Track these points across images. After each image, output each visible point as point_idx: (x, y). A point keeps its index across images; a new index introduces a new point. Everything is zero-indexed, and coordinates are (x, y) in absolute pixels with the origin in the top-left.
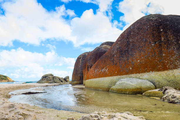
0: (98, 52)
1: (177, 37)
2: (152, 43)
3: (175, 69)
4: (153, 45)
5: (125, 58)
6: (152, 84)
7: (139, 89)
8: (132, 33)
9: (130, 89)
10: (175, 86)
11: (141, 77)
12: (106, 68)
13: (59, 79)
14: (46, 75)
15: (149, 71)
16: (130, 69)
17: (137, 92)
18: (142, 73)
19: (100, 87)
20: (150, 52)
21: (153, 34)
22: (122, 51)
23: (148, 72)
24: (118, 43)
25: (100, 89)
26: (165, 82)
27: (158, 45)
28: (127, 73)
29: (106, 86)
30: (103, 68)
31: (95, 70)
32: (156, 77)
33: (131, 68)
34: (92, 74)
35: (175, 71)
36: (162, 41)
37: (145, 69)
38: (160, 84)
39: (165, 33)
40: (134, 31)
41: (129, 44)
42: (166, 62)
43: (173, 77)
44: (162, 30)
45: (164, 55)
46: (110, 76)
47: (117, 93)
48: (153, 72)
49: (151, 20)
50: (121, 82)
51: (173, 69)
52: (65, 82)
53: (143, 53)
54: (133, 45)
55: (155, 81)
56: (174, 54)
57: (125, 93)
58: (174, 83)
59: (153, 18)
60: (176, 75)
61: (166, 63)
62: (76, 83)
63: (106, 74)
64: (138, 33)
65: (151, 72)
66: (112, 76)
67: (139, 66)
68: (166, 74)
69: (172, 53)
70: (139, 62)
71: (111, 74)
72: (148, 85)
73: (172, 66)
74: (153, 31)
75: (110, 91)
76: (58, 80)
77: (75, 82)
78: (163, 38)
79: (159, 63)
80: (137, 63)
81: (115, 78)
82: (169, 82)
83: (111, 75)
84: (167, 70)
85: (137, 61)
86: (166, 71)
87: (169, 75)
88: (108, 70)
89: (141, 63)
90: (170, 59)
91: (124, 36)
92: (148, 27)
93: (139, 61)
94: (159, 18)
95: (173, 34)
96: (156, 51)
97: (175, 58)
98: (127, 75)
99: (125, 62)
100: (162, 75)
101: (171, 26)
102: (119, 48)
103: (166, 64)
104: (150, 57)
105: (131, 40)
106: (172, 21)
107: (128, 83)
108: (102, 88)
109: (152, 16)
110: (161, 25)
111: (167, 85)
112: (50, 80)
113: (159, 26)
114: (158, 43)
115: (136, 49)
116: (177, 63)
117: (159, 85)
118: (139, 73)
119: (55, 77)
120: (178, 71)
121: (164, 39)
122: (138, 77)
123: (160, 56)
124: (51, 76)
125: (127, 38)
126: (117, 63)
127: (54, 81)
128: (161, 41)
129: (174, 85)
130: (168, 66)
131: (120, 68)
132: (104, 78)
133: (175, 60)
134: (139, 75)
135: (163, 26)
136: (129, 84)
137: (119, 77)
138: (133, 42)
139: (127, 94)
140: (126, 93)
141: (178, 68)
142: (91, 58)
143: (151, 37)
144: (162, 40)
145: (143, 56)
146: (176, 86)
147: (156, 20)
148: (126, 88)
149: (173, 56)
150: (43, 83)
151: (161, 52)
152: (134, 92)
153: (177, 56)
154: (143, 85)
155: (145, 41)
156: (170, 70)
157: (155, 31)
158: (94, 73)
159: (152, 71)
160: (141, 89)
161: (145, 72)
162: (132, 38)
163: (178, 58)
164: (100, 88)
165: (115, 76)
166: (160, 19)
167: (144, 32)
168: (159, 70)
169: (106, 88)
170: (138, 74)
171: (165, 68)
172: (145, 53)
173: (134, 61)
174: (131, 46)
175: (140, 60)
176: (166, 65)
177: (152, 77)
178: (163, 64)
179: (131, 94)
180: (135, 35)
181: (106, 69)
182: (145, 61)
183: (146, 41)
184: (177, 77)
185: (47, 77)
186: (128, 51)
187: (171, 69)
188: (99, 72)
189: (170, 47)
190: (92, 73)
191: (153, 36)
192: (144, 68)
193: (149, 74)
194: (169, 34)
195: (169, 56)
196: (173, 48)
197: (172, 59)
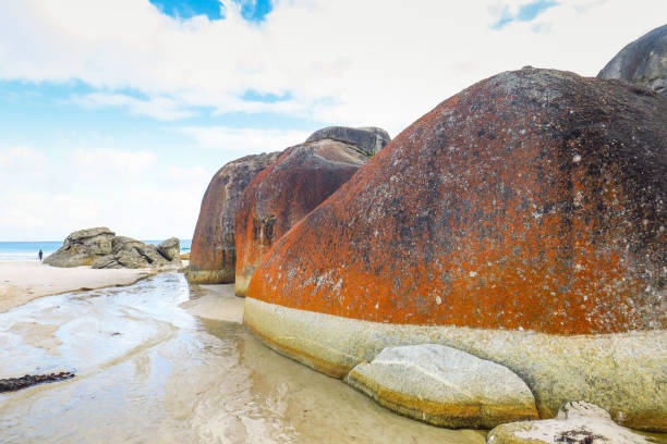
0: (297, 168)
1: (636, 198)
2: (535, 207)
3: (616, 332)
4: (537, 216)
5: (417, 253)
6: (524, 386)
7: (474, 405)
8: (451, 148)
9: (436, 402)
10: (612, 404)
11: (477, 346)
12: (334, 273)
13: (138, 250)
14: (86, 235)
15: (512, 326)
16: (434, 302)
17: (463, 419)
18: (484, 326)
19: (308, 351)
20: (523, 244)
21: (540, 168)
22: (404, 220)
23: (508, 327)
24: (392, 179)
25: (306, 361)
26: (575, 385)
27: (556, 219)
28: (421, 319)
29: (334, 353)
30: (321, 272)
31: (285, 268)
32: (541, 356)
33: (439, 300)
34: (273, 283)
35: (616, 338)
36: (575, 208)
37: (498, 315)
38: (556, 390)
39: (591, 173)
40: (460, 140)
41: (439, 195)
42: (586, 298)
43: (607, 363)
44: (577, 158)
45: (579, 266)
46: (350, 317)
47: (378, 403)
48: (531, 332)
49: (534, 100)
50: (395, 361)
51: (608, 333)
52: (162, 265)
53: (492, 245)
54: (454, 202)
55: (537, 375)
56: (620, 272)
57: (412, 413)
58: (610, 389)
59: (543, 91)
60: (619, 357)
61: (583, 302)
62: (206, 277)
63: (334, 301)
64: (476, 153)
65: (521, 328)
66: (360, 318)
67: (472, 295)
68: (581, 349)
69: (611, 265)
70: (473, 279)
71: (357, 309)
72: (509, 389)
73: (609, 318)
74: (543, 154)
75: (348, 379)
76: (133, 257)
77: (204, 274)
78: (579, 196)
79: (557, 296)
80: (465, 284)
81: (371, 330)
82: (592, 383)
83: (356, 314)
84: (586, 332)
85: (468, 274)
86: (581, 338)
87: (593, 354)
88: (342, 284)
89: (482, 285)
90: (600, 287)
91: (417, 154)
92: (523, 132)
93: (473, 274)
94: (566, 96)
95: (625, 186)
96: (547, 246)
97: (623, 286)
98: (424, 327)
99: (417, 271)
100: (565, 351)
101: (618, 145)
102: (396, 201)
103: (583, 306)
104: (523, 267)
105: (445, 179)
106: (620, 122)
107: (427, 373)
108: (314, 358)
109: (537, 79)
110: (577, 134)
111: (584, 397)
112: (102, 255)
113: (567, 138)
114: (559, 214)
115: (465, 221)
116: (629, 309)
117: (551, 391)
118: (473, 324)
119: (119, 240)
120: (628, 340)
121: (586, 200)
122: (465, 342)
123: (564, 271)
124: (103, 239)
125: (431, 163)
126: (381, 268)
127: (117, 259)
128: (570, 208)
129: (610, 397)
130: (593, 318)
131: (394, 291)
132: (326, 315)
133: (621, 294)
134: (468, 335)
135: (583, 142)
136: (433, 379)
137: (389, 327)
138: (454, 188)
139: (420, 421)
140: (418, 415)
141: (631, 328)
142: (269, 192)
143: (532, 182)
144: (577, 204)
145: (493, 258)
146: (615, 402)
147: (554, 105)
148: (420, 396)
149: (615, 280)
150: (69, 266)
151: (568, 253)
152: (452, 418)
153: (631, 278)
154: (487, 389)
155: (506, 195)
156: (598, 335)
157: (551, 157)
158: (281, 281)
159: (526, 327)
160: (480, 405)
161: (497, 327)
162: (451, 171)
163: (634, 290)
164: (309, 356)
165: (373, 320)
166: (572, 104)
167: (505, 155)
168: (553, 329)
169: (332, 364)
170: (466, 328)
171: (578, 324)
172: (502, 246)
173: (452, 269)
174: (443, 203)
175: (479, 273)
176: (585, 311)
177: (523, 355)
178: (572, 306)
179: (439, 426)
180: (465, 159)
181: (335, 277)
182: (499, 279)
183: (509, 194)
184: (624, 365)
185: (89, 242)
186: (433, 222)
187: (604, 331)
188: (306, 283)
189: (608, 238)
190: (275, 279)
191: (541, 177)
192: (495, 310)
193: (511, 338)
194: (605, 180)
195: (599, 277)
196: (617, 246)
197: (608, 289)
